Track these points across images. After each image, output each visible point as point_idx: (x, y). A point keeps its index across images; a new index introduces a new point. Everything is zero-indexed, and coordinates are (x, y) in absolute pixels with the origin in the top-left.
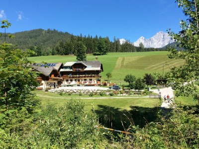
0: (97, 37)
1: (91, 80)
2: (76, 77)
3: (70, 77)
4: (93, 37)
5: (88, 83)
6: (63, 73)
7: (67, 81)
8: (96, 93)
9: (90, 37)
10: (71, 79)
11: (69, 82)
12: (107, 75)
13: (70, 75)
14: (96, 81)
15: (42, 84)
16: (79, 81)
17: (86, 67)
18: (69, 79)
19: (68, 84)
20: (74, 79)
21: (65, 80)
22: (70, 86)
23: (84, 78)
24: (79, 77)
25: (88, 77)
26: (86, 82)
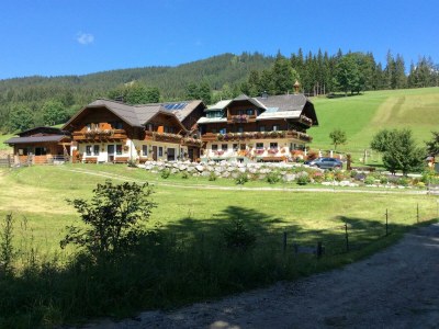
0: (340, 54)
1: (274, 145)
2: (235, 138)
3: (220, 139)
4: (329, 56)
5: (265, 155)
6: (205, 128)
7: (215, 147)
8: (256, 175)
9: (323, 54)
10: (225, 142)
12: (331, 136)
13: (222, 134)
14: (287, 149)
15: (127, 149)
16: (243, 147)
17: (262, 110)
18: (220, 144)
19: (216, 157)
21: (209, 145)
23: (255, 141)
24: (243, 138)
25: (266, 137)
26: (259, 152)
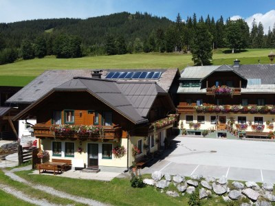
2: (215, 111)
3: (199, 111)
7: (189, 118)
10: (202, 115)
11: (195, 122)
16: (223, 120)
18: (196, 116)
20: (208, 116)
21: (184, 116)
22: (198, 133)
24: (225, 111)
26: (243, 126)
